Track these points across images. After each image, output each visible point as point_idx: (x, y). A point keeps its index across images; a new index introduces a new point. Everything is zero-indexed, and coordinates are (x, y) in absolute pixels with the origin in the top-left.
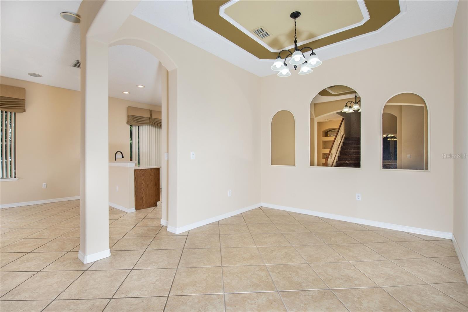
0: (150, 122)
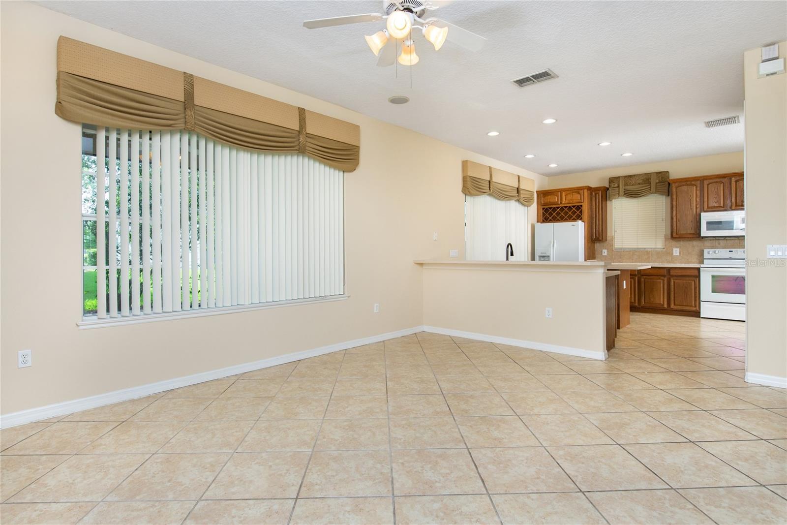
0: (490, 190)
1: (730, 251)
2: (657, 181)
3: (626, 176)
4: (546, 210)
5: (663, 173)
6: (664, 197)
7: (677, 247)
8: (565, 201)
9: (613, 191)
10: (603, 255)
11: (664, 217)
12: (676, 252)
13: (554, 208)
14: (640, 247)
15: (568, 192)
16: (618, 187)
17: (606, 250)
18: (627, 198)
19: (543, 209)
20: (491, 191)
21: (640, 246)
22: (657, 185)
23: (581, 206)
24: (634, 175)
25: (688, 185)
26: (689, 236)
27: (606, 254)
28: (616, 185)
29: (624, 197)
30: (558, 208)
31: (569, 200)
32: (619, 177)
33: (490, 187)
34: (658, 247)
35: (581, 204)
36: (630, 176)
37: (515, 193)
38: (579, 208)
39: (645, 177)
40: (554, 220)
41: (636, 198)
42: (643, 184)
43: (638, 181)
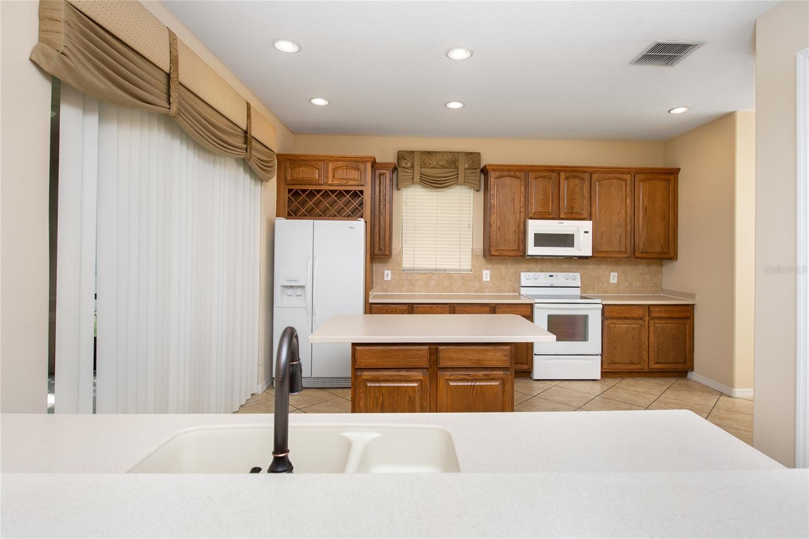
0: (169, 103)
1: (550, 276)
2: (467, 166)
3: (424, 152)
4: (295, 194)
5: (474, 155)
6: (472, 191)
7: (487, 269)
8: (333, 180)
9: (404, 174)
10: (385, 279)
11: (471, 223)
12: (486, 275)
13: (311, 191)
14: (439, 267)
15: (339, 164)
16: (412, 167)
17: (390, 271)
18: (425, 187)
19: (290, 191)
20: (174, 108)
21: (441, 266)
22: (467, 171)
23: (362, 192)
24: (435, 152)
25: (511, 176)
26: (510, 254)
27: (389, 278)
28: (409, 165)
29: (419, 185)
30: (319, 191)
31: (338, 179)
32: (413, 152)
33: (169, 96)
34: (463, 267)
35: (360, 188)
36: (429, 153)
37: (239, 142)
38: (357, 194)
39: (450, 157)
40: (310, 214)
41: (436, 190)
42: (447, 168)
43: (441, 163)
